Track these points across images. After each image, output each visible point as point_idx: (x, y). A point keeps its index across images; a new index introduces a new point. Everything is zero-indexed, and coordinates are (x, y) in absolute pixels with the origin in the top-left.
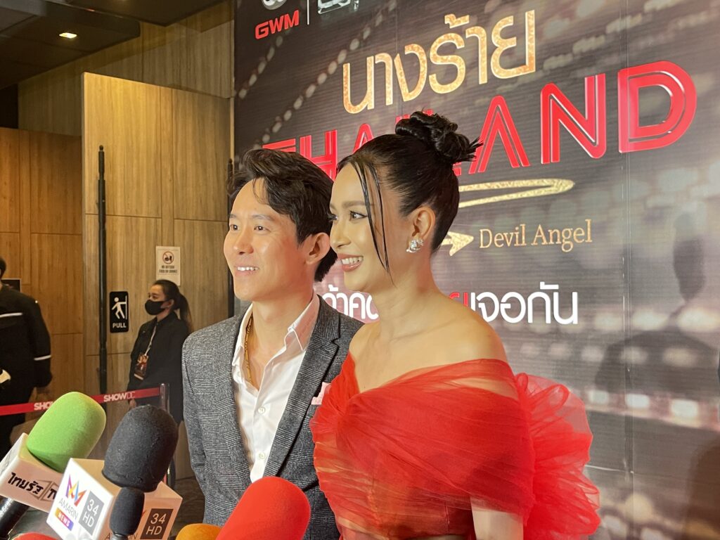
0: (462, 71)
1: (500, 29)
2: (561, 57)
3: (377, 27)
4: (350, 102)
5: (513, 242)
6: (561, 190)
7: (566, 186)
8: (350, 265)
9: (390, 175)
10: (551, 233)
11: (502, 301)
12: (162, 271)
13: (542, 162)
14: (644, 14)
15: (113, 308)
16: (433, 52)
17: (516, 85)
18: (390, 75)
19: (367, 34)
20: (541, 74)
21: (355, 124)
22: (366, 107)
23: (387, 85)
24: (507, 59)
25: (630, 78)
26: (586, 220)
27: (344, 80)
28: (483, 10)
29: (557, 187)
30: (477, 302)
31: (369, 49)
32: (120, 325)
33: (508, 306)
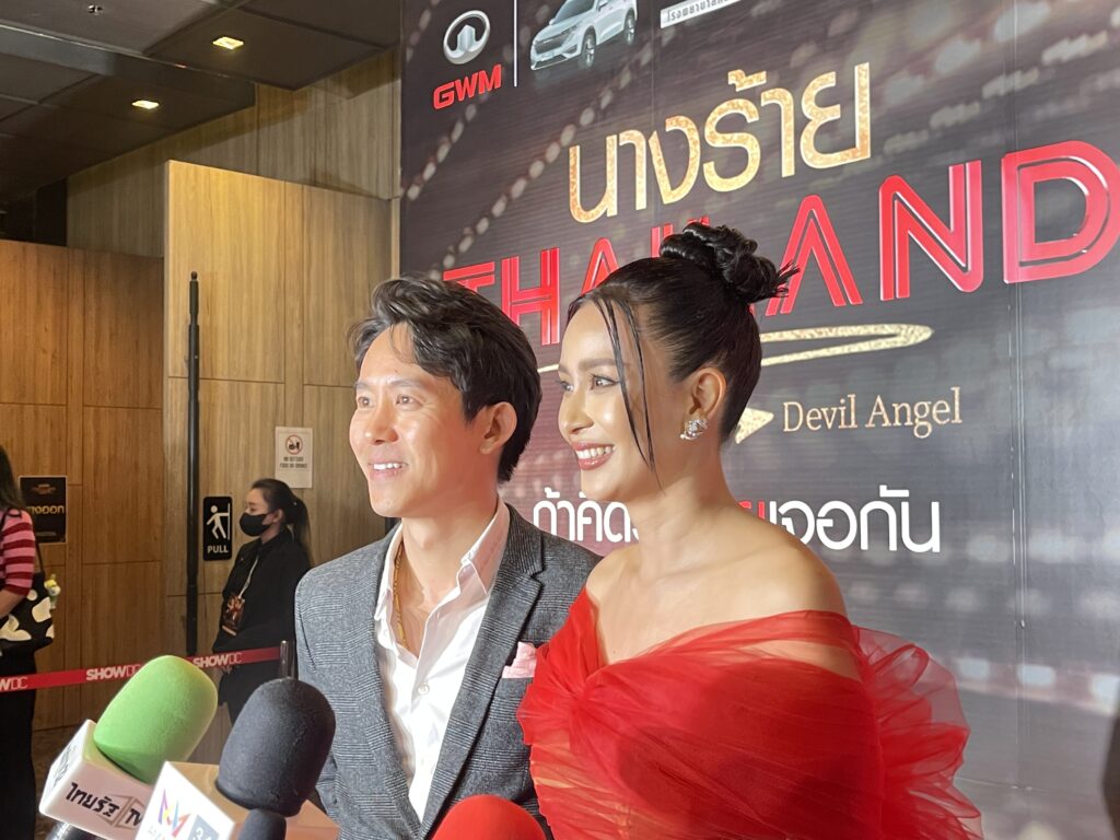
0: (755, 157)
1: (815, 93)
2: (911, 135)
3: (623, 90)
4: (579, 206)
5: (837, 421)
6: (912, 341)
7: (921, 335)
8: (591, 459)
9: (654, 318)
10: (897, 408)
11: (819, 515)
12: (284, 466)
13: (882, 298)
14: (1042, 68)
15: (209, 522)
16: (710, 128)
17: (840, 179)
18: (642, 162)
19: (606, 101)
20: (879, 161)
21: (588, 238)
22: (605, 213)
23: (638, 179)
24: (826, 139)
25: (1019, 168)
26: (953, 389)
27: (571, 171)
28: (787, 63)
29: (905, 336)
30: (780, 516)
31: (610, 124)
32: (219, 549)
33: (829, 523)
